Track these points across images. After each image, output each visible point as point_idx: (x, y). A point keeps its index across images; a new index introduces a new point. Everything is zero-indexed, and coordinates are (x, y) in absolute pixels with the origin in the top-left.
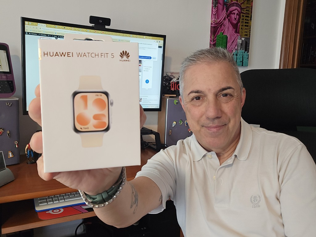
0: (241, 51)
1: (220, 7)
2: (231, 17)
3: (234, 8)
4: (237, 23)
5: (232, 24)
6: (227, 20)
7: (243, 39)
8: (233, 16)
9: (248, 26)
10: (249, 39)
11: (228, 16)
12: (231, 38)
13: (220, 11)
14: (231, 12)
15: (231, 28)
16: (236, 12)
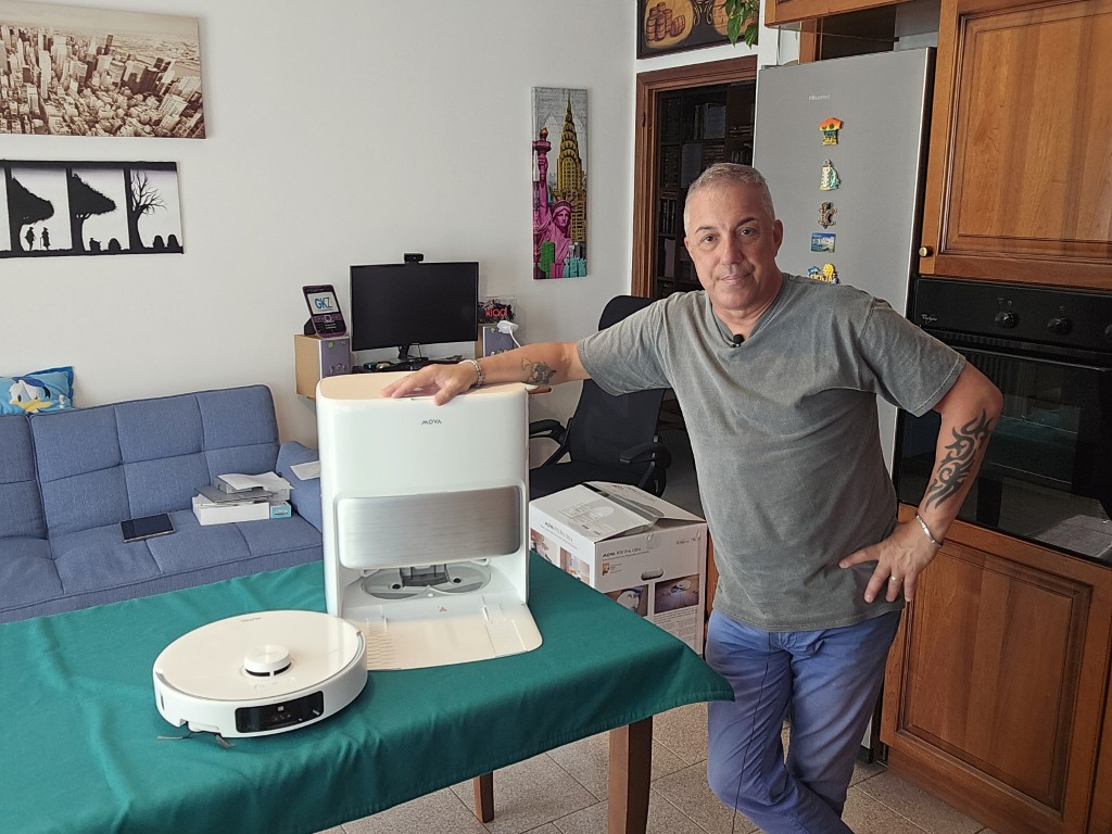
0: (575, 259)
1: (543, 210)
2: (558, 220)
3: (562, 207)
4: (567, 226)
5: (559, 227)
6: (553, 224)
7: (576, 244)
8: (560, 218)
9: (582, 226)
10: (585, 242)
11: (554, 219)
12: (559, 245)
13: (543, 215)
14: (557, 214)
15: (559, 232)
16: (564, 212)
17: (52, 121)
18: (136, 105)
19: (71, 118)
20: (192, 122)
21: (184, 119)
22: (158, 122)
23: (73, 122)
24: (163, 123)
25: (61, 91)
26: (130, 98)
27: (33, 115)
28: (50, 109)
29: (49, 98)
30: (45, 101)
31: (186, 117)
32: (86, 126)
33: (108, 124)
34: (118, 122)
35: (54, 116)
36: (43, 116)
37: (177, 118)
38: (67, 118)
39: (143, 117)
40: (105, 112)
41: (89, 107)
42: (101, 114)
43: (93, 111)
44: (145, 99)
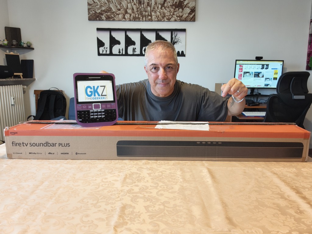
17: (153, 17)
18: (176, 11)
19: (158, 16)
20: (191, 16)
21: (189, 15)
22: (182, 16)
23: (158, 17)
24: (183, 17)
25: (156, 8)
26: (174, 9)
27: (148, 15)
28: (153, 14)
29: (153, 10)
30: (152, 11)
31: (190, 14)
32: (162, 18)
33: (168, 17)
34: (170, 17)
35: (154, 15)
36: (151, 16)
37: (187, 15)
38: (157, 16)
39: (178, 15)
40: (167, 14)
41: (163, 12)
42: (166, 14)
43: (164, 14)
44: (179, 9)
